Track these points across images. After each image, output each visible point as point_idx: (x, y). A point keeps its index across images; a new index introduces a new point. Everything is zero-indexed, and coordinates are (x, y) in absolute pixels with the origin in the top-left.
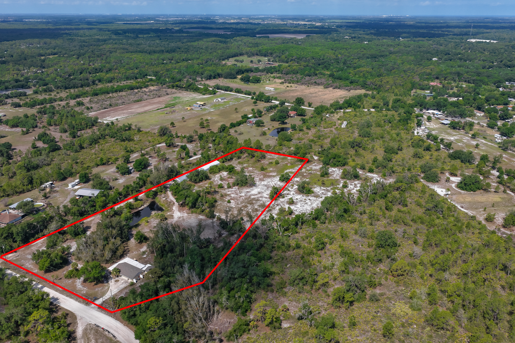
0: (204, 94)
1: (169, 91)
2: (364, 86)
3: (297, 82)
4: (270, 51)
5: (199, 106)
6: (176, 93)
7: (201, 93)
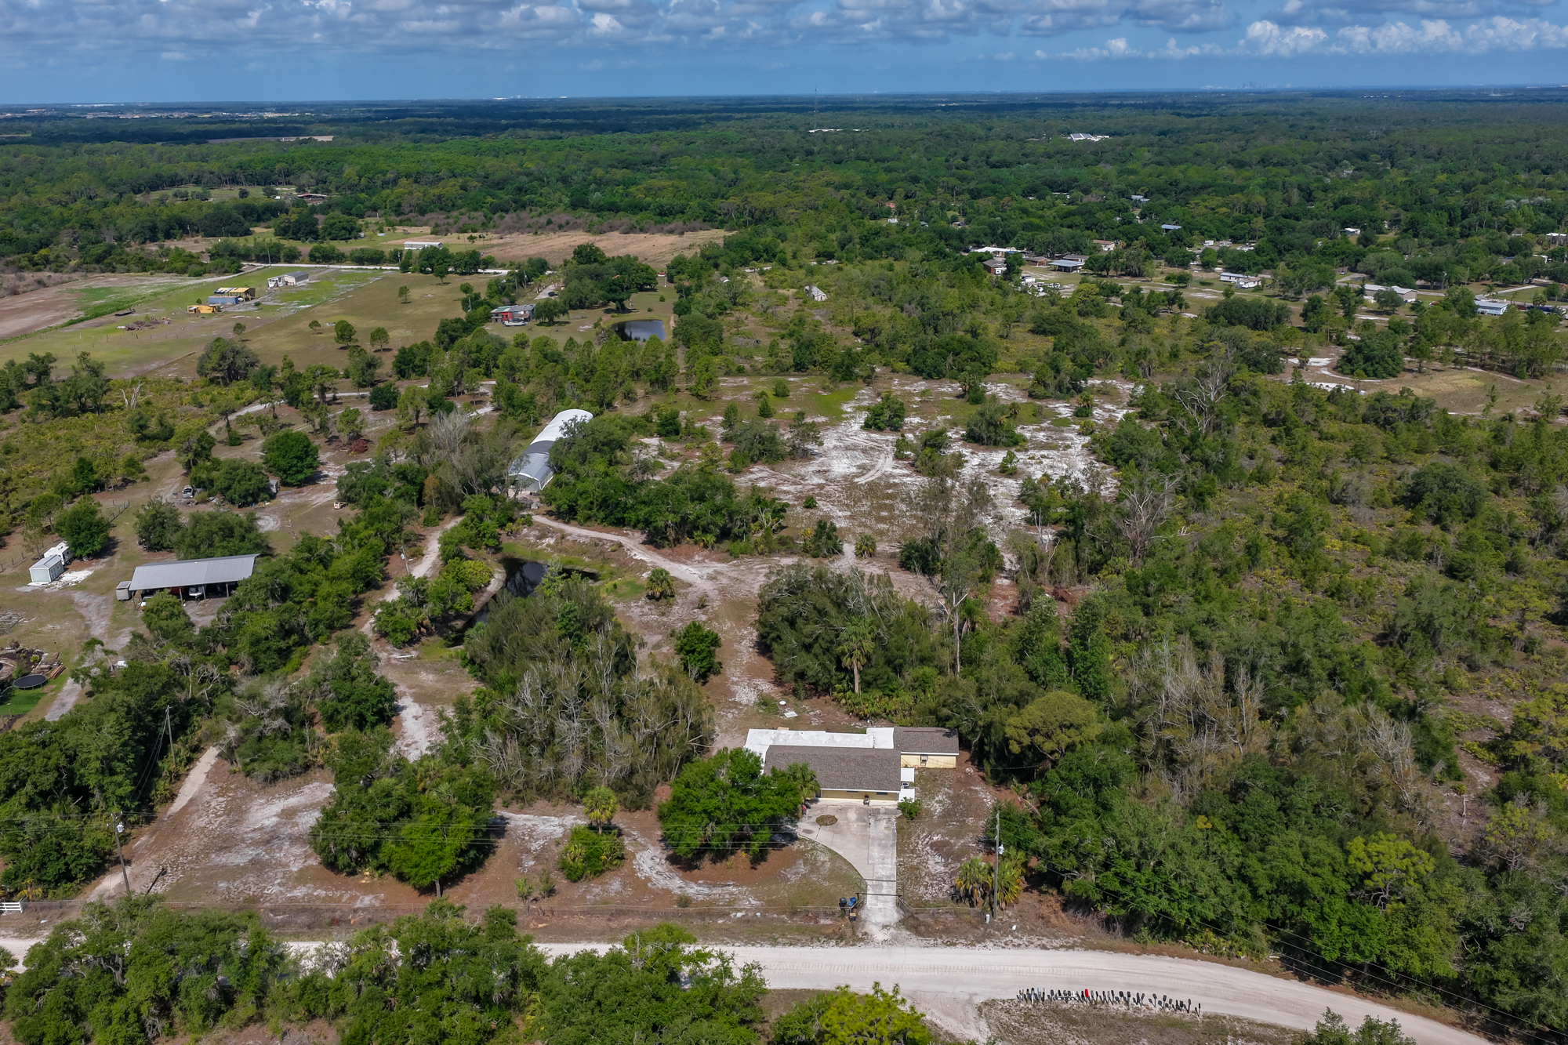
0: (198, 275)
1: (30, 276)
2: (711, 219)
3: (485, 226)
4: (278, 166)
5: (237, 302)
6: (70, 280)
7: (182, 271)
